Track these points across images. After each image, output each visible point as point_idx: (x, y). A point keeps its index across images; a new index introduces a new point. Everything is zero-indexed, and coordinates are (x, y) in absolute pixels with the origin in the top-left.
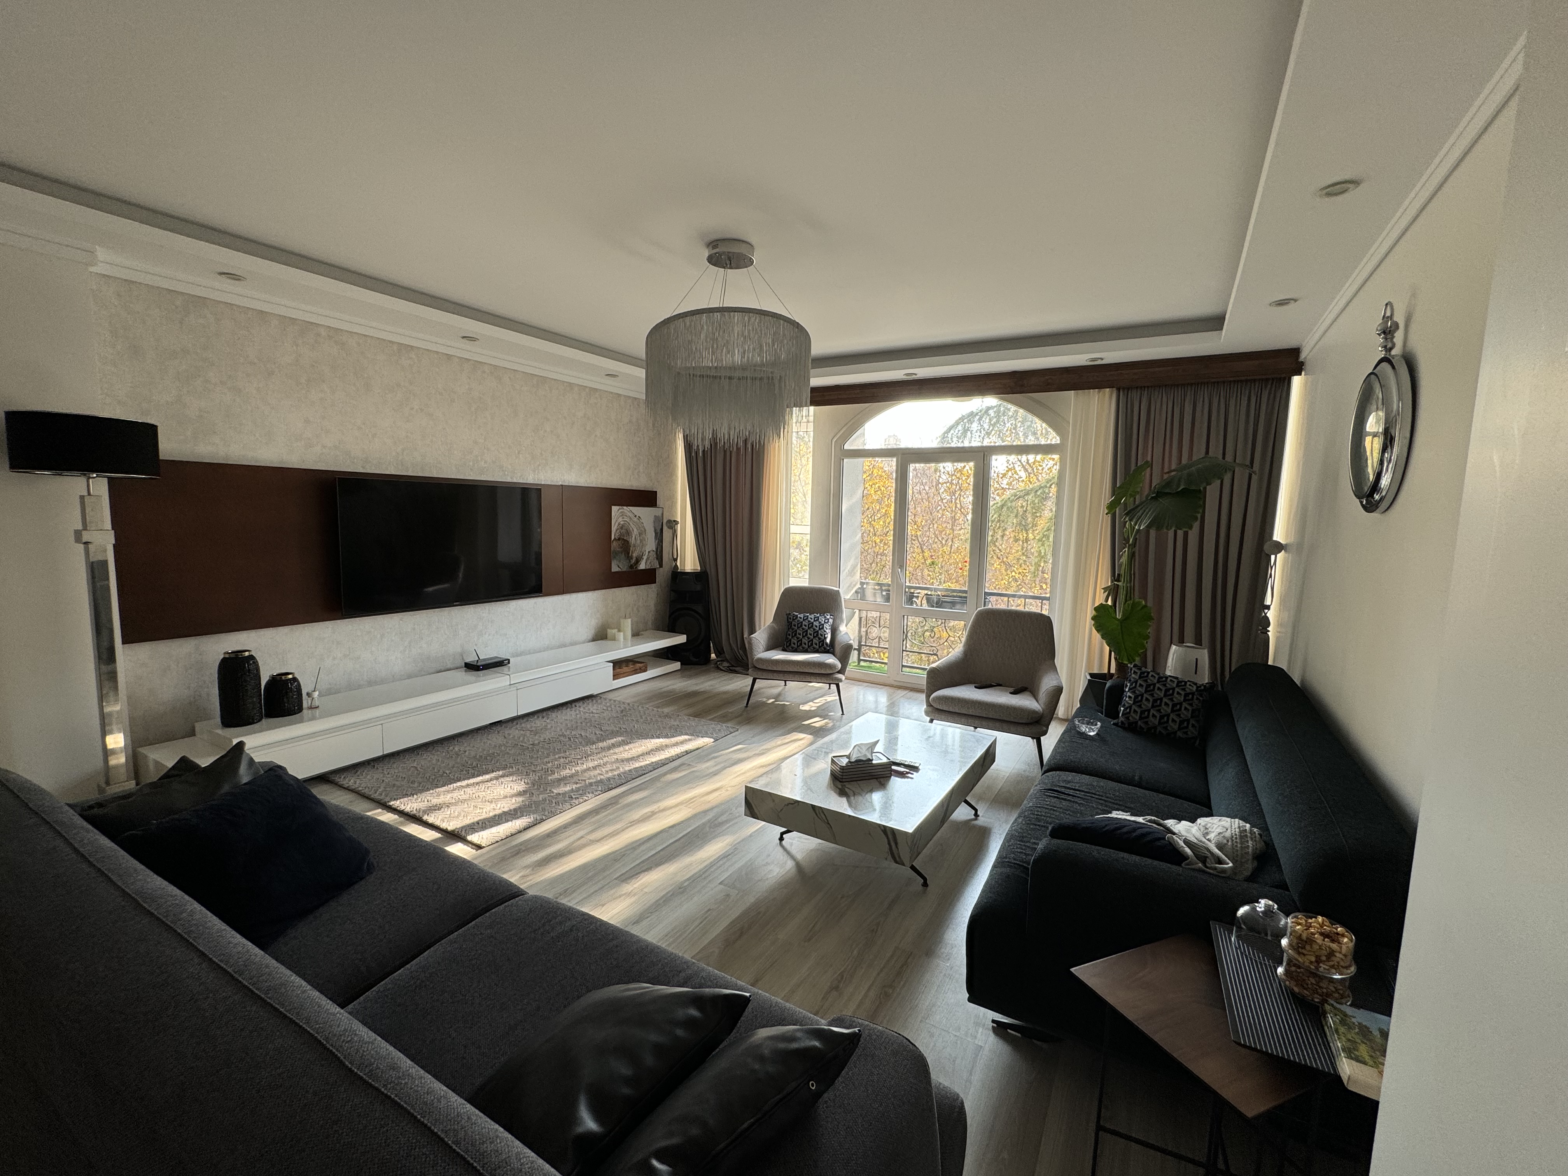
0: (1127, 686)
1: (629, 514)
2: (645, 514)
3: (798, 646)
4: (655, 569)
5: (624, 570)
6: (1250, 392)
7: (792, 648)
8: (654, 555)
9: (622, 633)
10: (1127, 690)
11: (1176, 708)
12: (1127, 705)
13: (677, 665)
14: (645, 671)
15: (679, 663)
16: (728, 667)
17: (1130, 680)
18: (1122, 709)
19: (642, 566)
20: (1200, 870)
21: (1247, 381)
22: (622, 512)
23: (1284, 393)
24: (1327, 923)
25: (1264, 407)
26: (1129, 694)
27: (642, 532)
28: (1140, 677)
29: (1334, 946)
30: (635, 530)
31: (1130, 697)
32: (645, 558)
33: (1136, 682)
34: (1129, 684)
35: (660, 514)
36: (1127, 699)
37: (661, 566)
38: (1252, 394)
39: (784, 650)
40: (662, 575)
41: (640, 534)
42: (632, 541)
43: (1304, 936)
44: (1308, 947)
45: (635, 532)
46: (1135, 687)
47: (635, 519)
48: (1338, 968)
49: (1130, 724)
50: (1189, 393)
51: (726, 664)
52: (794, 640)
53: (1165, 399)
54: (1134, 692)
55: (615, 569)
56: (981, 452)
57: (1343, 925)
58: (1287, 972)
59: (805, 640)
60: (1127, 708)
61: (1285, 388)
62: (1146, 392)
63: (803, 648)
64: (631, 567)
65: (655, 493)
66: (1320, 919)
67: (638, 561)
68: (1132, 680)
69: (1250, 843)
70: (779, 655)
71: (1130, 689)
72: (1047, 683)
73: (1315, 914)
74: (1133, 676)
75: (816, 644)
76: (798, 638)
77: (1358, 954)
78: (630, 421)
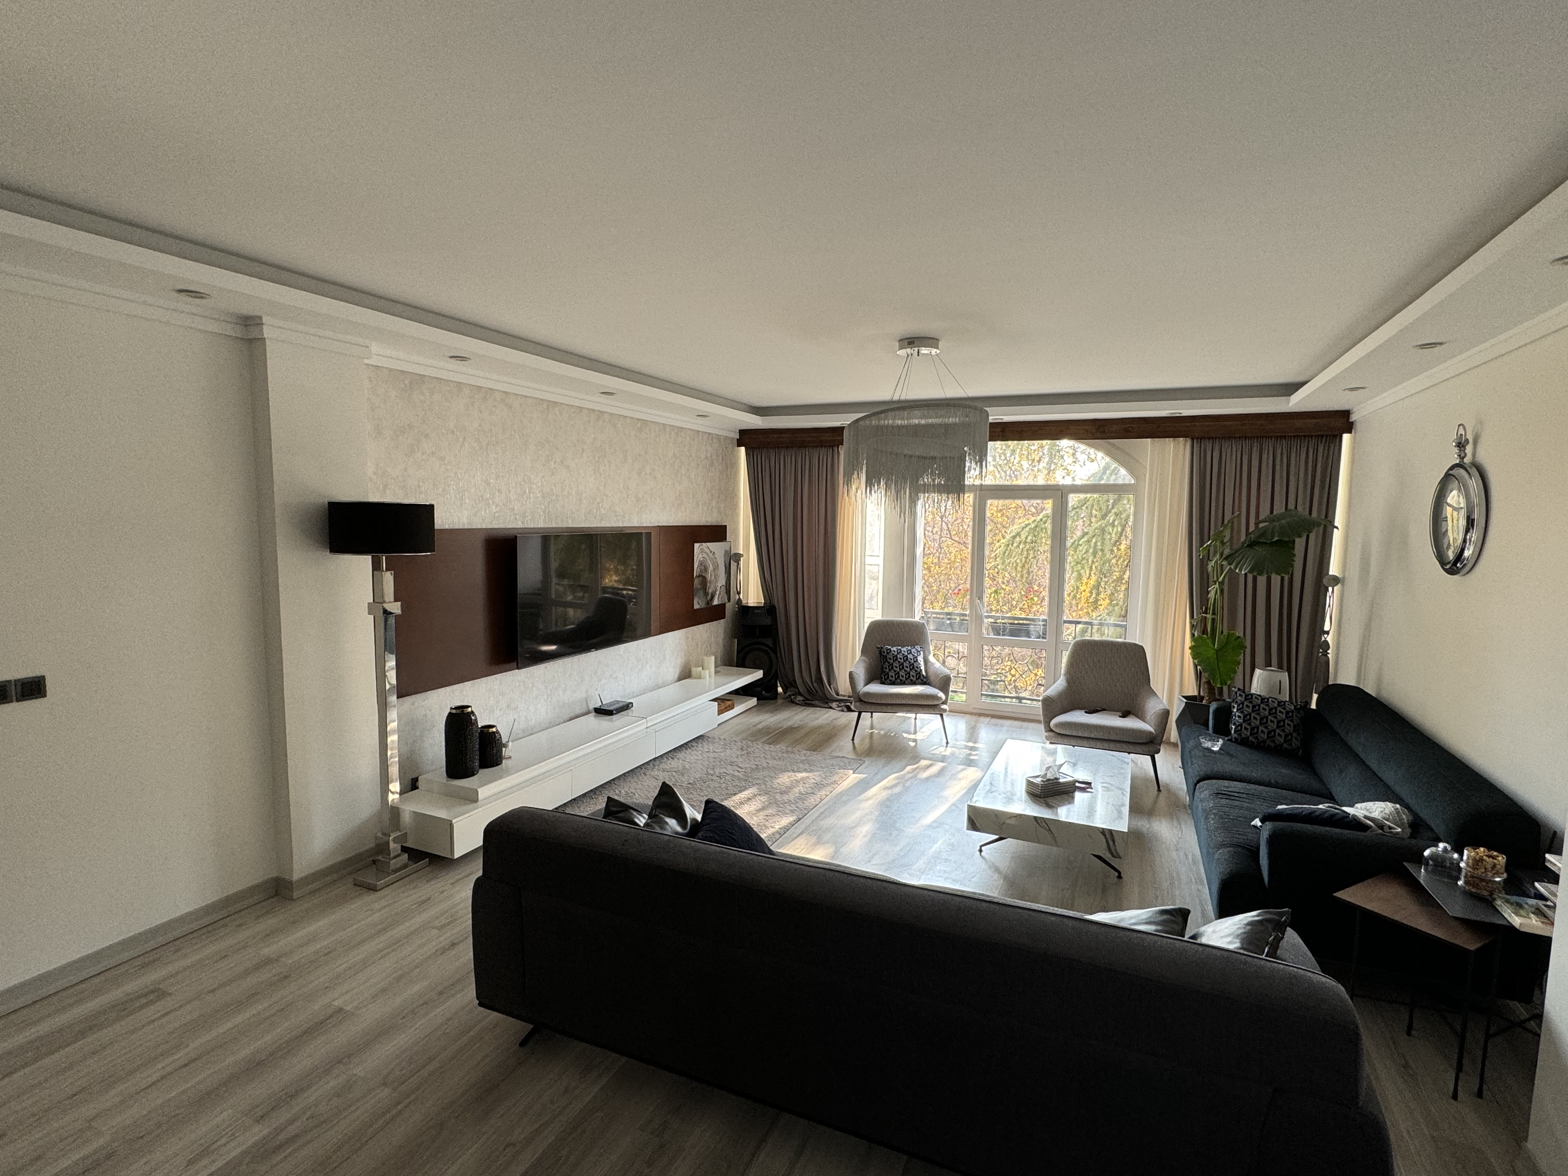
0: (1234, 707)
1: (707, 551)
2: (716, 548)
3: (896, 679)
4: (724, 604)
5: (703, 607)
6: (1308, 446)
7: (891, 681)
8: (723, 589)
9: (708, 671)
10: (1235, 710)
11: (1280, 724)
12: (1238, 724)
13: (753, 701)
14: (733, 708)
15: (755, 699)
16: (803, 700)
17: (1236, 702)
18: (1233, 727)
19: (716, 602)
20: (1381, 834)
21: (1305, 436)
22: (701, 549)
23: (1336, 450)
24: (1486, 851)
25: (1320, 459)
26: (1237, 714)
27: (716, 567)
28: (1246, 699)
29: (1495, 861)
30: (711, 566)
31: (1239, 717)
32: (718, 593)
33: (1243, 703)
34: (1236, 706)
35: (728, 549)
36: (1237, 718)
37: (729, 600)
38: (1310, 446)
39: (883, 683)
40: (729, 608)
41: (714, 569)
42: (708, 577)
43: (1477, 858)
44: (1480, 864)
45: (711, 568)
46: (1243, 708)
47: (711, 555)
48: (1498, 874)
49: (1243, 739)
50: (1255, 444)
51: (800, 698)
52: (892, 673)
53: (1234, 449)
54: (1242, 712)
55: (696, 606)
56: (1059, 490)
57: (1496, 851)
58: (1465, 882)
59: (902, 673)
60: (1238, 726)
61: (1337, 444)
62: (1217, 443)
63: (901, 680)
64: (708, 603)
65: (724, 528)
66: (1482, 849)
67: (713, 597)
68: (1239, 702)
69: (1404, 817)
70: (876, 688)
71: (1238, 710)
72: (1153, 707)
73: (1478, 846)
74: (1239, 698)
75: (913, 676)
76: (895, 671)
77: (1508, 867)
78: (706, 458)
